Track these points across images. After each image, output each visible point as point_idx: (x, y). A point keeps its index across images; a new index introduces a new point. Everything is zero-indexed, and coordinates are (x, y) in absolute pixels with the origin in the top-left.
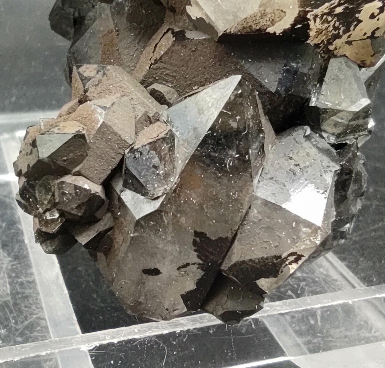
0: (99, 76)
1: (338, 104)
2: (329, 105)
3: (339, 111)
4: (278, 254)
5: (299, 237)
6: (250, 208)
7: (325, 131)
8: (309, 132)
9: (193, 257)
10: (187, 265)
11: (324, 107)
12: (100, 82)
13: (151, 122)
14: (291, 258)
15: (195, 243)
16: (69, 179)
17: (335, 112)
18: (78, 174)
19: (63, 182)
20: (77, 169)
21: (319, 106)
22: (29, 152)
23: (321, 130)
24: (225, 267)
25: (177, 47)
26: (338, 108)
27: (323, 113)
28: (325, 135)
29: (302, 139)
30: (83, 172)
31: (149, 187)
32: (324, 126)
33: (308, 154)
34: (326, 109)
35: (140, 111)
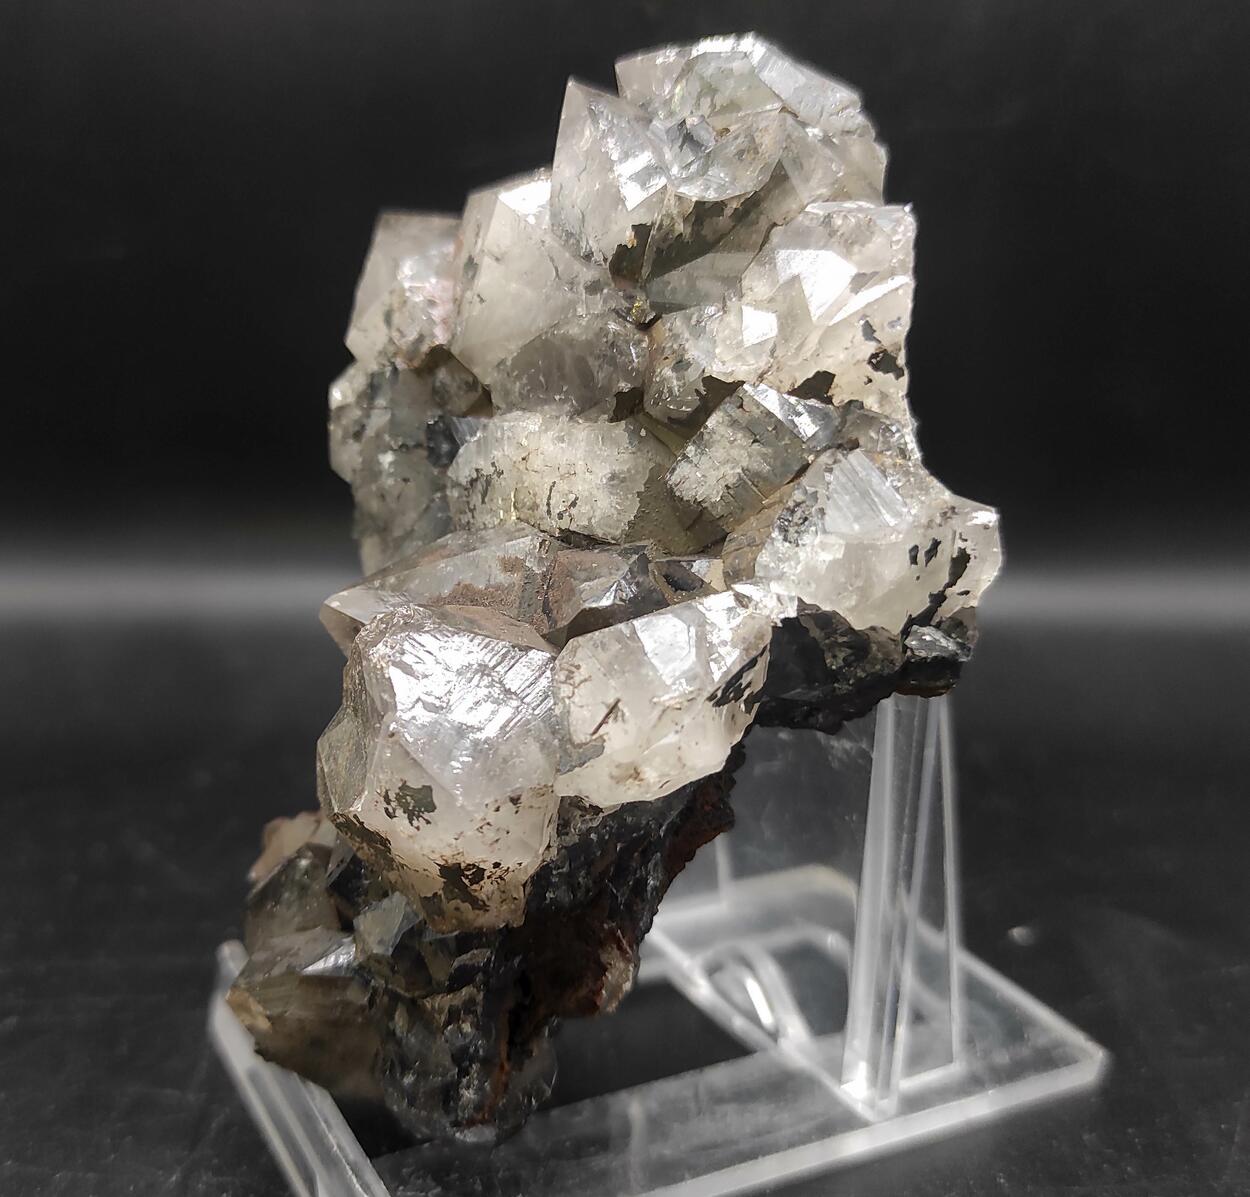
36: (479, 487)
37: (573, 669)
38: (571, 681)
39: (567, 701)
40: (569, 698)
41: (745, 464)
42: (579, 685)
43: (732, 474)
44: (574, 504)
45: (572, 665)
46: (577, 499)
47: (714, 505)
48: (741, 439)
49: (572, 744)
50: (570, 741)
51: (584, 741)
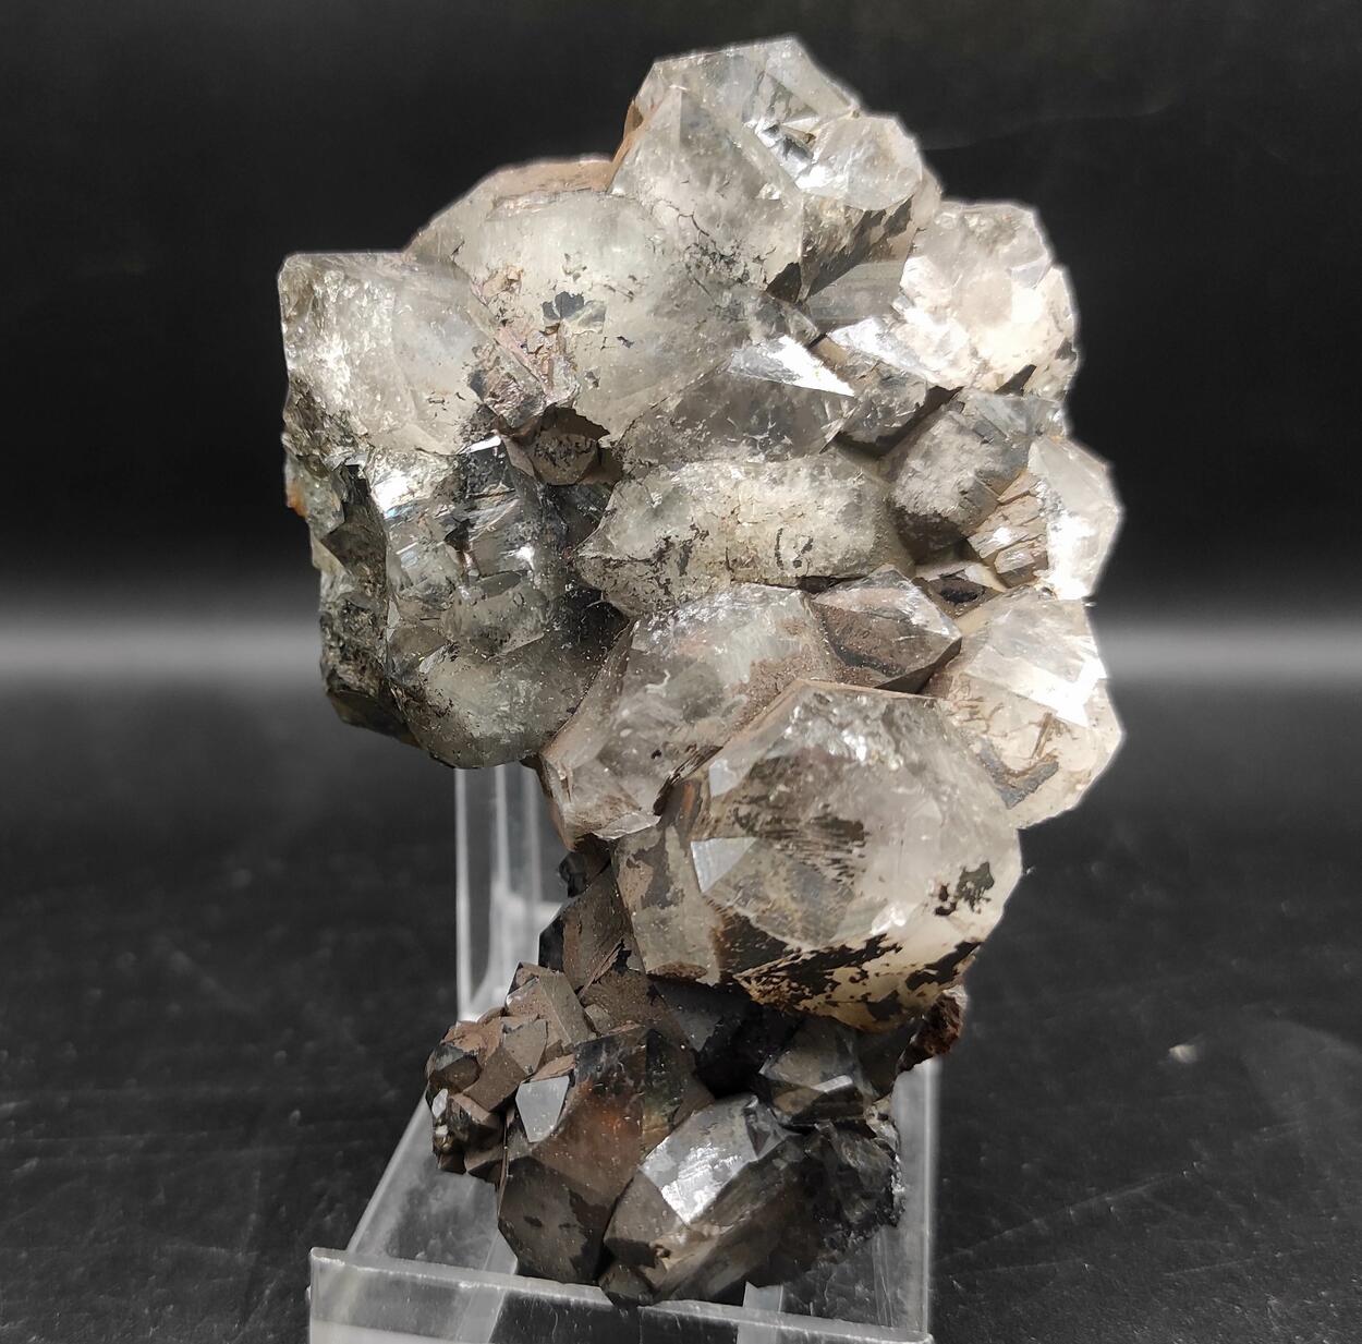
1: (800, 1079)
2: (785, 1077)
3: (798, 1087)
6: (632, 1180)
7: (779, 1109)
8: (754, 1104)
10: (568, 1225)
11: (777, 1078)
15: (572, 1205)
17: (791, 1088)
18: (468, 1096)
20: (468, 1089)
21: (770, 1076)
23: (773, 1104)
26: (799, 1082)
27: (775, 1085)
28: (777, 1112)
32: (778, 1101)
34: (778, 1082)
36: (674, 557)
37: (974, 703)
38: (979, 716)
39: (985, 736)
40: (985, 732)
41: (977, 466)
42: (991, 716)
43: (968, 477)
44: (808, 547)
45: (971, 700)
46: (811, 540)
47: (955, 513)
48: (971, 442)
49: (1013, 775)
50: (1008, 772)
51: (1027, 766)
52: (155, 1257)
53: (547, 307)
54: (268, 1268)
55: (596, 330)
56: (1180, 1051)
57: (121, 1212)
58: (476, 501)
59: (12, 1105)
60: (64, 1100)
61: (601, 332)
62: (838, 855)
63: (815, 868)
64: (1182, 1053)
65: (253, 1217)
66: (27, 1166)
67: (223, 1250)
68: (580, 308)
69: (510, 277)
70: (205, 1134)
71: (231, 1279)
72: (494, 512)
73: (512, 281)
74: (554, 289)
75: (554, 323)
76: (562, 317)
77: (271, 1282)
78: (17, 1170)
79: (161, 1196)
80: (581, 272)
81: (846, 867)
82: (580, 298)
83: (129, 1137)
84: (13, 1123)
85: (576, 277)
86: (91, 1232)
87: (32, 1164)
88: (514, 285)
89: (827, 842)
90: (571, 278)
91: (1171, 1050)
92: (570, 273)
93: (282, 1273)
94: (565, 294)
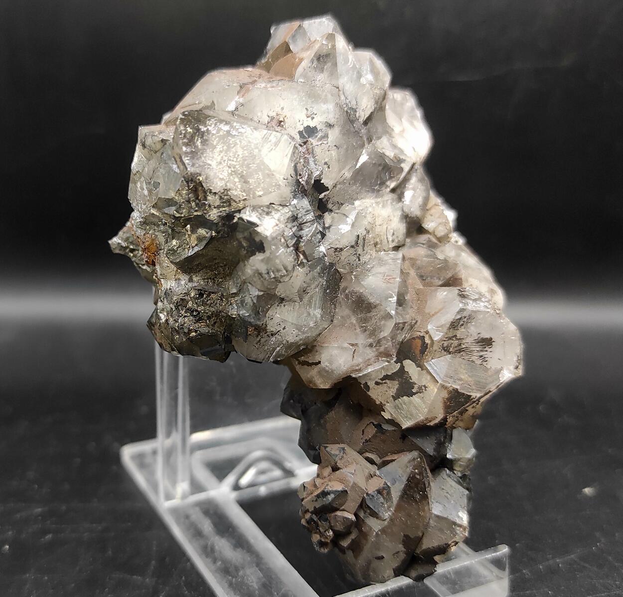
0: (342, 454)
2: (456, 456)
3: (461, 459)
4: (446, 543)
5: (456, 533)
6: (429, 520)
7: (455, 470)
8: (448, 472)
9: (401, 547)
10: (399, 552)
12: (342, 457)
13: (372, 477)
14: (453, 544)
15: (403, 541)
16: (339, 513)
17: (459, 460)
18: (344, 510)
19: (336, 515)
20: (343, 507)
21: (451, 458)
22: (315, 500)
23: (453, 469)
24: (418, 551)
25: (379, 434)
27: (454, 461)
28: (455, 472)
29: (446, 477)
30: (346, 509)
31: (381, 514)
33: (451, 486)
35: (367, 472)
52: (108, 580)
53: (300, 133)
54: (161, 586)
55: (325, 142)
56: (587, 491)
57: (91, 559)
58: (302, 226)
59: (40, 510)
60: (64, 508)
61: (327, 143)
62: (482, 353)
63: (473, 361)
64: (589, 492)
65: (153, 562)
66: (47, 537)
67: (140, 577)
68: (316, 133)
69: (280, 120)
70: (129, 524)
71: (144, 591)
72: (309, 231)
73: (281, 121)
74: (302, 124)
75: (305, 140)
76: (309, 137)
77: (162, 593)
78: (43, 539)
79: (110, 552)
80: (314, 116)
81: (485, 358)
82: (315, 128)
83: (94, 525)
84: (40, 518)
85: (313, 118)
86: (78, 568)
87: (49, 537)
88: (282, 123)
89: (478, 349)
90: (310, 118)
91: (583, 490)
92: (309, 117)
93: (167, 588)
94: (308, 127)
